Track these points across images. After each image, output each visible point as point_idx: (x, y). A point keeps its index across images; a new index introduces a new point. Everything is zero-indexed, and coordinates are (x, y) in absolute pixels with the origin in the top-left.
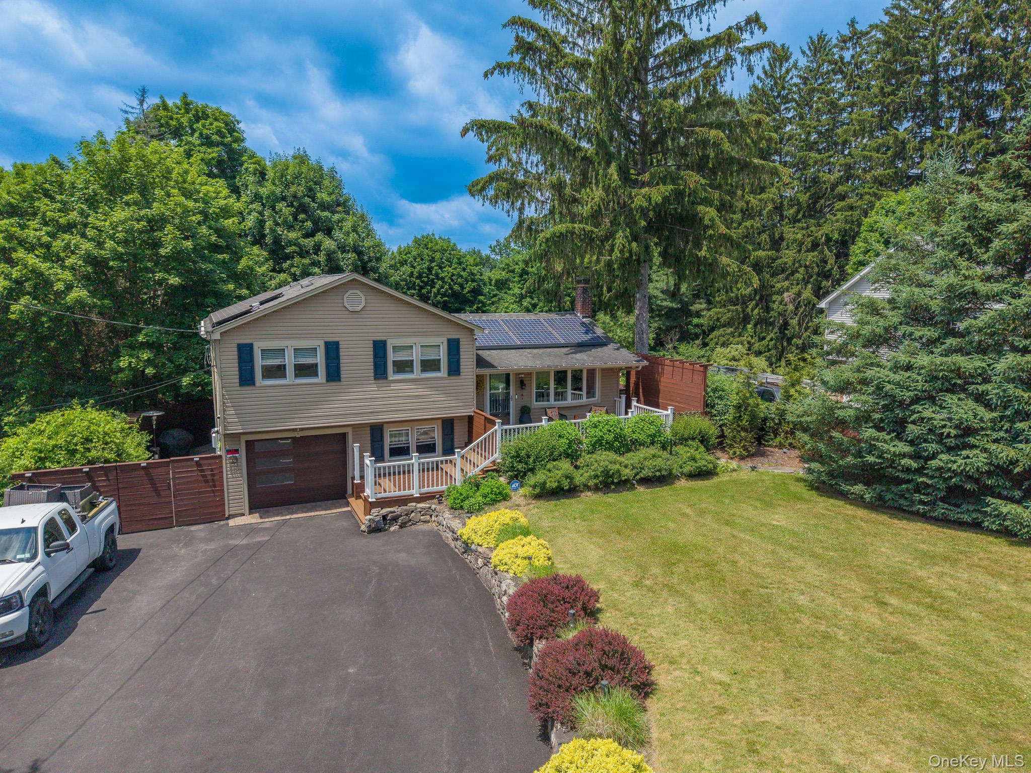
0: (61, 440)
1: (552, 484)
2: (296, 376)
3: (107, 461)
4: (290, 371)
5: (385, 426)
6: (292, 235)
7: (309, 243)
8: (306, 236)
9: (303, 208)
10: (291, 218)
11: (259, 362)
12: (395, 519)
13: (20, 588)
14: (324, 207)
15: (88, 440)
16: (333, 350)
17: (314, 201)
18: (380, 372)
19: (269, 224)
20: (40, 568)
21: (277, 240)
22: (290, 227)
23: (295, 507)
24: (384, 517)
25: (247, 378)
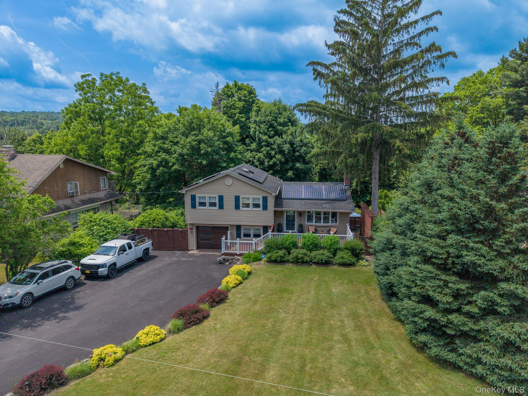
0: (147, 219)
1: (273, 259)
2: (210, 206)
3: (158, 227)
4: (207, 204)
5: (242, 226)
6: (265, 138)
7: (271, 141)
8: (270, 137)
9: (271, 126)
10: (266, 130)
11: (198, 201)
12: (228, 261)
13: (106, 262)
14: (280, 124)
15: (154, 220)
16: (221, 198)
17: (276, 122)
18: (237, 207)
19: (257, 133)
20: (115, 258)
21: (260, 139)
22: (265, 134)
23: (211, 250)
24: (224, 259)
25: (193, 206)
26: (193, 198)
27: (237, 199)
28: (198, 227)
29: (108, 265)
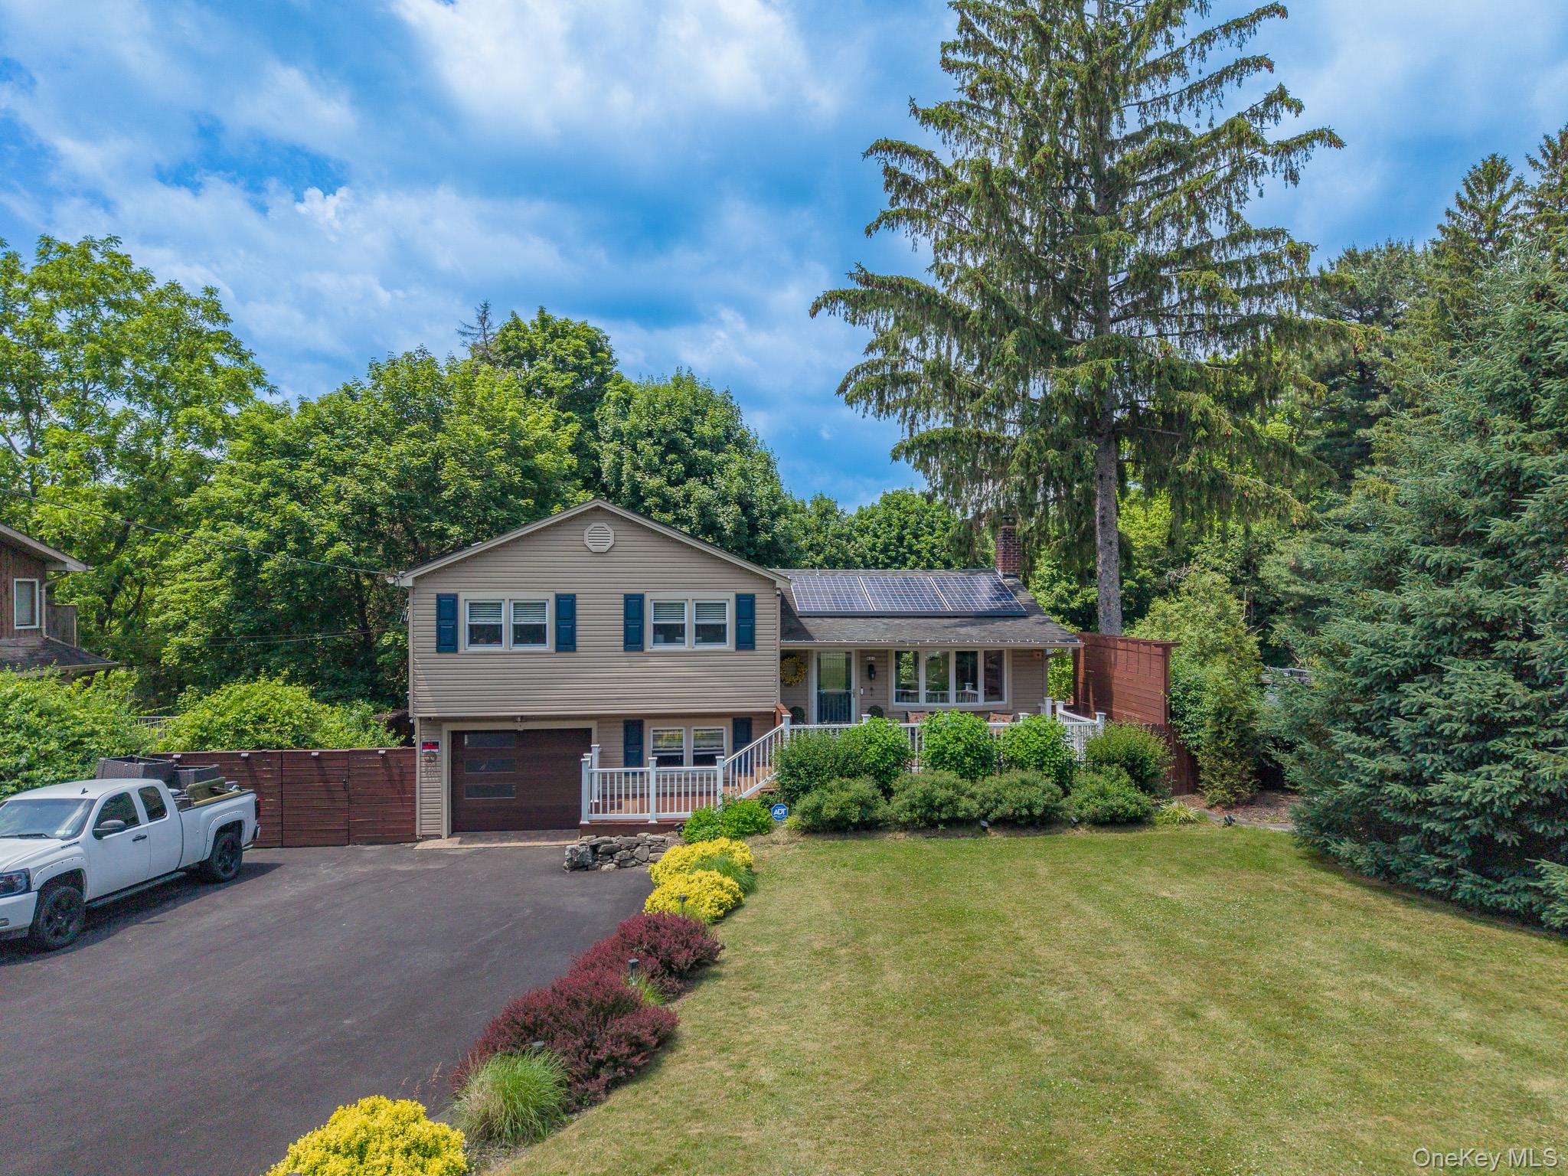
1: (830, 812)
2: (517, 641)
4: (507, 635)
5: (647, 723)
6: (655, 482)
7: (676, 493)
8: (671, 483)
9: (673, 446)
10: (656, 460)
11: (464, 620)
12: (611, 853)
14: (702, 443)
16: (566, 607)
17: (690, 436)
18: (633, 640)
19: (627, 467)
21: (636, 489)
22: (655, 471)
24: (594, 848)
25: (446, 642)
26: (447, 607)
27: (634, 606)
28: (456, 737)
29: (37, 881)
